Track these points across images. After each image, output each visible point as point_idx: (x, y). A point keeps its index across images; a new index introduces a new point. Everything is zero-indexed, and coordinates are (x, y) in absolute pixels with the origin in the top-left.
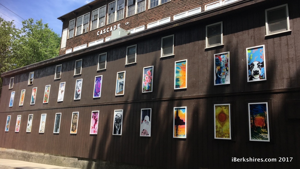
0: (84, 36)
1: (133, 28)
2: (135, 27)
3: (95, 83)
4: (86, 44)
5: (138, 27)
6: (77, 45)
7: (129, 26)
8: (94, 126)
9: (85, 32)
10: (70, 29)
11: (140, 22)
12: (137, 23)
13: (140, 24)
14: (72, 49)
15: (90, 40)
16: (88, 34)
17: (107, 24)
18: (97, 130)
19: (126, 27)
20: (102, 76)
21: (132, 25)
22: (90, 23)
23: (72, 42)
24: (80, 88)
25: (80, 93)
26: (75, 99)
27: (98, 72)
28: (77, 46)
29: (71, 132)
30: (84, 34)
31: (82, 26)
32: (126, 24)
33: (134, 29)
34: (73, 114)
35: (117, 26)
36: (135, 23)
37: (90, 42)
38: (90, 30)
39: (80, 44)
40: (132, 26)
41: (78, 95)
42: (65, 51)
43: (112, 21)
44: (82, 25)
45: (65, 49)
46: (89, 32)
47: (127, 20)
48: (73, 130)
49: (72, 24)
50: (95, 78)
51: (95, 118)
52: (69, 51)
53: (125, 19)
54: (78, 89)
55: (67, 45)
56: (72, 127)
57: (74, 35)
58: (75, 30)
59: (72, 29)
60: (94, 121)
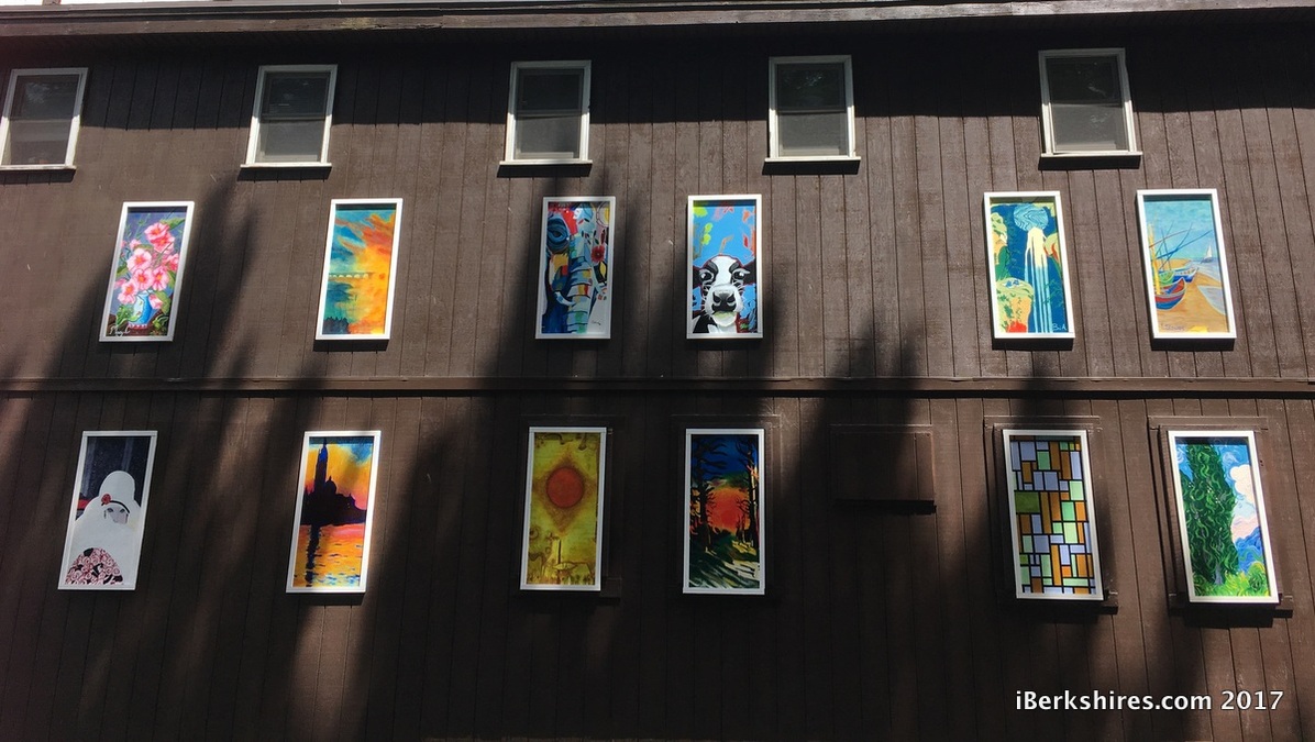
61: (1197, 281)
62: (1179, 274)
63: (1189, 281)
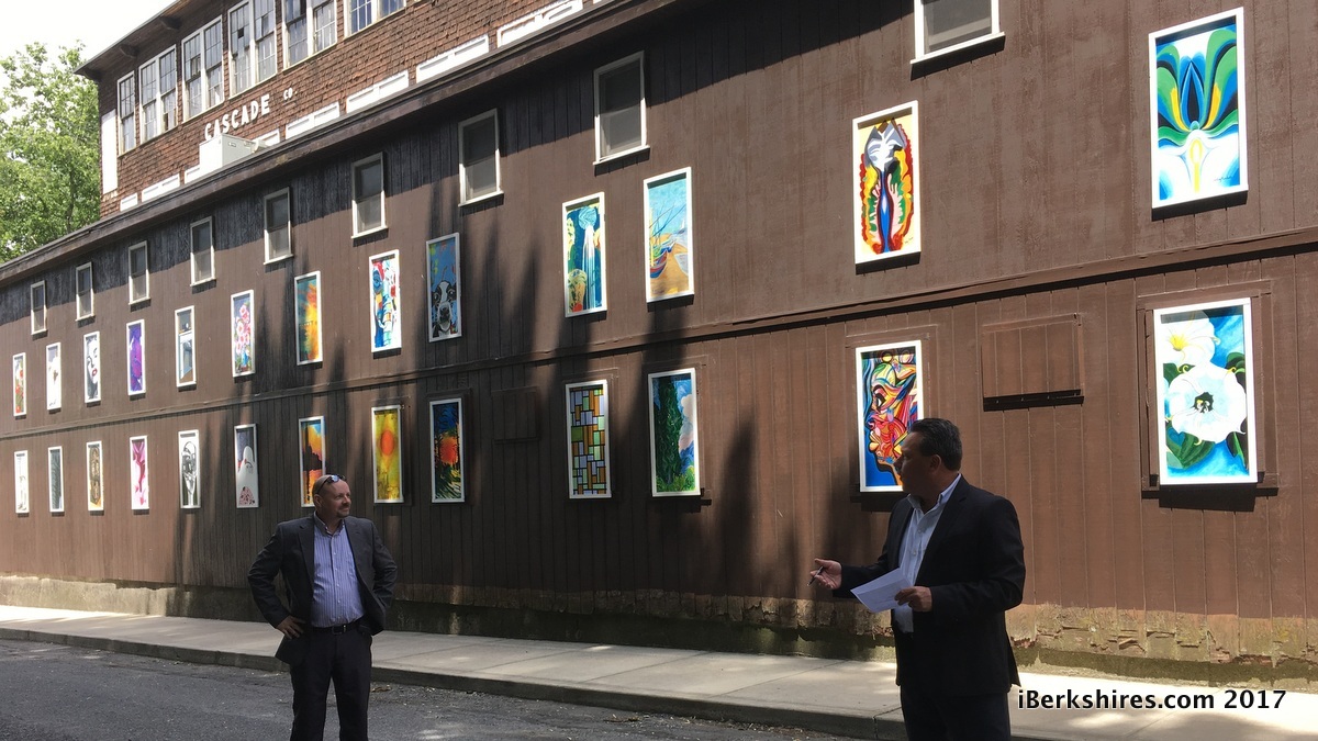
0: (167, 145)
1: (306, 112)
2: (313, 108)
3: (129, 347)
4: (178, 175)
5: (321, 108)
6: (150, 178)
7: (294, 104)
8: (140, 482)
9: (170, 129)
10: (124, 115)
11: (326, 90)
12: (317, 94)
13: (325, 97)
14: (136, 195)
15: (186, 161)
16: (178, 135)
17: (231, 97)
18: (146, 497)
19: (287, 108)
20: (142, 322)
21: (303, 100)
22: (180, 90)
23: (133, 168)
24: (97, 362)
25: (97, 379)
26: (88, 400)
27: (134, 307)
28: (151, 183)
29: (92, 507)
30: (168, 134)
31: (159, 103)
32: (286, 98)
33: (311, 116)
34: (88, 450)
35: (259, 102)
36: (310, 91)
37: (188, 167)
38: (185, 121)
39: (159, 176)
40: (303, 107)
41: (93, 387)
42: (117, 204)
43: (244, 84)
44: (158, 96)
45: (116, 194)
46: (180, 128)
47: (288, 79)
48: (95, 501)
49: (128, 95)
50: (128, 330)
51: (138, 460)
52: (128, 203)
53: (282, 76)
54: (93, 366)
55: (120, 181)
56: (93, 491)
57: (138, 138)
58: (137, 119)
59: (128, 113)
60: (138, 468)
61: (675, 250)
62: (664, 247)
63: (670, 251)
